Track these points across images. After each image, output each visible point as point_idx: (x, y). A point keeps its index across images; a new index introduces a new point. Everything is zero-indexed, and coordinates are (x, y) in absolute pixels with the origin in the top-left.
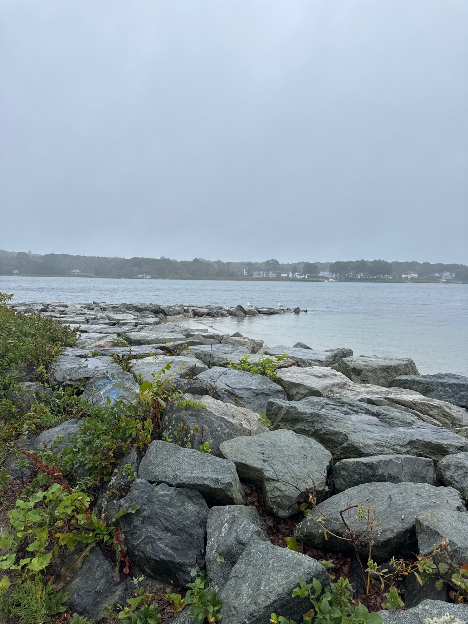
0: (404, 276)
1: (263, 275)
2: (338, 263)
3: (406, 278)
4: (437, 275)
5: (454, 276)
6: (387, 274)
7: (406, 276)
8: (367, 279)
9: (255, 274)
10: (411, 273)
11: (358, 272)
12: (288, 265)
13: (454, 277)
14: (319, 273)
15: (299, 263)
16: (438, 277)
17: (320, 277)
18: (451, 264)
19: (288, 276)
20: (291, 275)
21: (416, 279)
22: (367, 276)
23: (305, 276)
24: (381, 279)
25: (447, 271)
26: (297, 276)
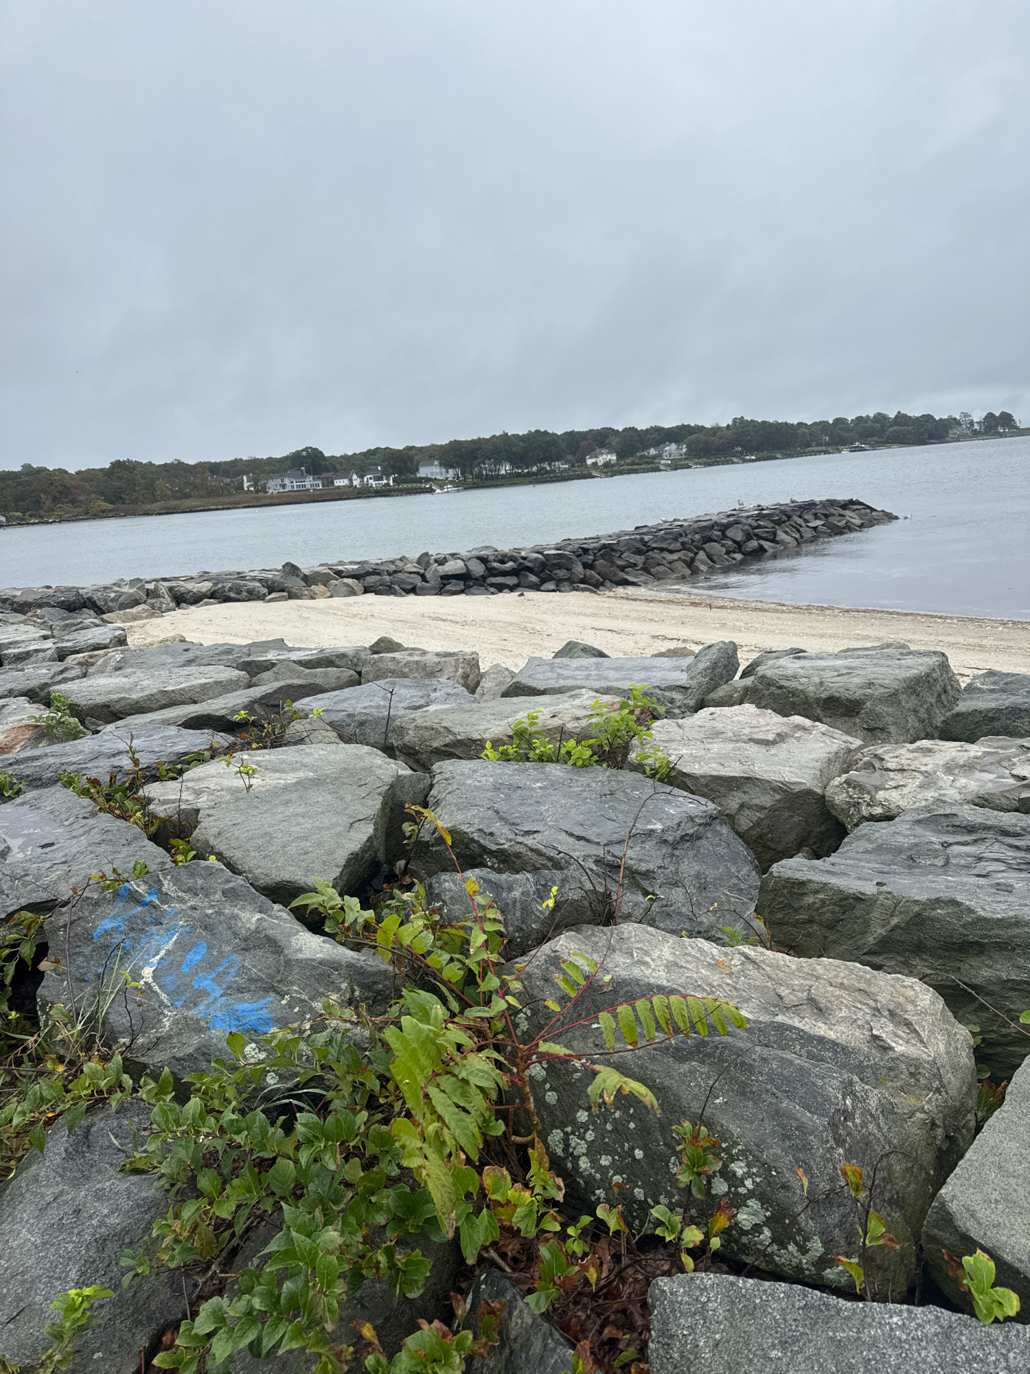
0: (589, 462)
1: (293, 486)
2: (455, 446)
3: (595, 464)
4: (653, 452)
5: (684, 450)
6: (558, 460)
7: (594, 460)
8: (519, 475)
9: (273, 487)
10: (602, 454)
11: (498, 462)
12: (345, 457)
13: (685, 454)
14: (418, 470)
15: (369, 451)
16: (655, 457)
17: (420, 480)
18: (677, 427)
19: (351, 485)
20: (356, 482)
21: (613, 465)
22: (518, 468)
23: (388, 479)
24: (547, 472)
25: (671, 442)
26: (371, 481)
